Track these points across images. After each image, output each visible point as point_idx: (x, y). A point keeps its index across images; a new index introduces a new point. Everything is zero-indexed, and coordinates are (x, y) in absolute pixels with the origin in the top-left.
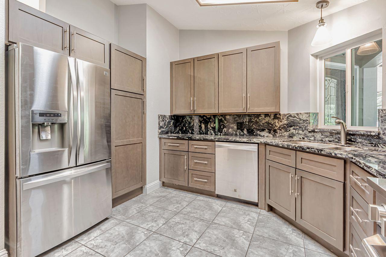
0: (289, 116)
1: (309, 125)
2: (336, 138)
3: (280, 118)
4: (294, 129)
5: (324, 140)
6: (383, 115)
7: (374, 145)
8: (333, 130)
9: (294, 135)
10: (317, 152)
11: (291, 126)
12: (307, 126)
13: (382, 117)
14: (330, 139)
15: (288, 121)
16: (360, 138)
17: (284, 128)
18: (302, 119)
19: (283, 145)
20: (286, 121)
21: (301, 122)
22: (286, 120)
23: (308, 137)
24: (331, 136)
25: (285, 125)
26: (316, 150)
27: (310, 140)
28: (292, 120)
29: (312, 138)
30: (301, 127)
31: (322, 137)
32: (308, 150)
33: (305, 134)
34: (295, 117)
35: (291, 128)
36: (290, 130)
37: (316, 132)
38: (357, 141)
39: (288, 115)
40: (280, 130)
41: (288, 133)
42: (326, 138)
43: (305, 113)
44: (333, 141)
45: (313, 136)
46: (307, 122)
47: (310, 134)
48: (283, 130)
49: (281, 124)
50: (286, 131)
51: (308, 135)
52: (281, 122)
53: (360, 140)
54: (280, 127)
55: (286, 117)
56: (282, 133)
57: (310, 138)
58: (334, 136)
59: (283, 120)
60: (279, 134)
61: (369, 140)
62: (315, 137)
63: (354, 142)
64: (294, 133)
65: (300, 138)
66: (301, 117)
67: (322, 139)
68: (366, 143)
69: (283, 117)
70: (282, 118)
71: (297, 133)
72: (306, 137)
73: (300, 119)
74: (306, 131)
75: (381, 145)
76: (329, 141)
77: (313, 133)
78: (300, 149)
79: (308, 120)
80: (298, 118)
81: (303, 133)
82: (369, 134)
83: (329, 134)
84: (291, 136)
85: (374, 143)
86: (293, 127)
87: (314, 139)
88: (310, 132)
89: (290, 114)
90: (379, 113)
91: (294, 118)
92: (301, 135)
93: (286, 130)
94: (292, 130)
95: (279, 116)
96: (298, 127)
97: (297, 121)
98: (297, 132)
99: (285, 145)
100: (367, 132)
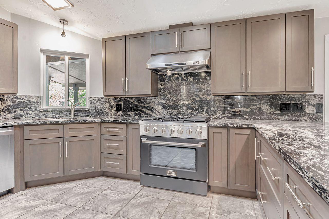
0: (15, 98)
1: (40, 106)
2: (64, 115)
3: (4, 100)
4: (21, 110)
5: (55, 116)
6: (91, 100)
7: (87, 116)
8: (63, 109)
9: (22, 116)
10: (83, 122)
11: (18, 108)
12: (38, 107)
13: (90, 101)
14: (60, 116)
15: (13, 103)
16: (79, 113)
17: (8, 109)
18: (32, 101)
19: (52, 122)
20: (10, 103)
21: (30, 103)
22: (10, 101)
23: (39, 116)
24: (61, 114)
25: (9, 107)
26: (82, 121)
27: (41, 118)
28: (19, 102)
29: (44, 117)
30: (31, 108)
31: (53, 114)
32: (76, 122)
33: (35, 114)
34: (23, 99)
35: (17, 110)
36: (15, 112)
37: (48, 111)
38: (78, 115)
39: (12, 97)
40: (4, 112)
41: (12, 114)
42: (57, 115)
43: (36, 96)
44: (62, 116)
45: (45, 115)
46: (38, 103)
47: (41, 114)
48: (7, 112)
49: (5, 105)
50: (10, 113)
51: (39, 114)
52: (5, 103)
53: (80, 114)
54: (4, 109)
55: (10, 99)
56: (5, 115)
57: (42, 117)
58: (63, 113)
59: (7, 102)
60: (3, 116)
61: (84, 113)
62: (46, 115)
63: (76, 115)
64: (22, 114)
65: (30, 118)
66: (30, 99)
67: (53, 116)
68: (83, 115)
69: (7, 99)
70: (5, 100)
71: (26, 114)
72: (37, 116)
73: (30, 101)
74: (37, 111)
75: (90, 115)
76: (59, 117)
77: (44, 112)
78: (69, 122)
79: (39, 102)
80: (27, 100)
81: (33, 113)
82: (85, 110)
83: (59, 112)
84: (17, 118)
85: (87, 115)
86: (21, 108)
87: (45, 117)
88: (41, 112)
89: (16, 96)
90: (89, 99)
91: (21, 99)
92: (31, 115)
93: (10, 111)
94: (19, 111)
95: (3, 98)
96: (27, 108)
97: (26, 102)
98: (25, 112)
99: (54, 122)
100: (84, 109)
